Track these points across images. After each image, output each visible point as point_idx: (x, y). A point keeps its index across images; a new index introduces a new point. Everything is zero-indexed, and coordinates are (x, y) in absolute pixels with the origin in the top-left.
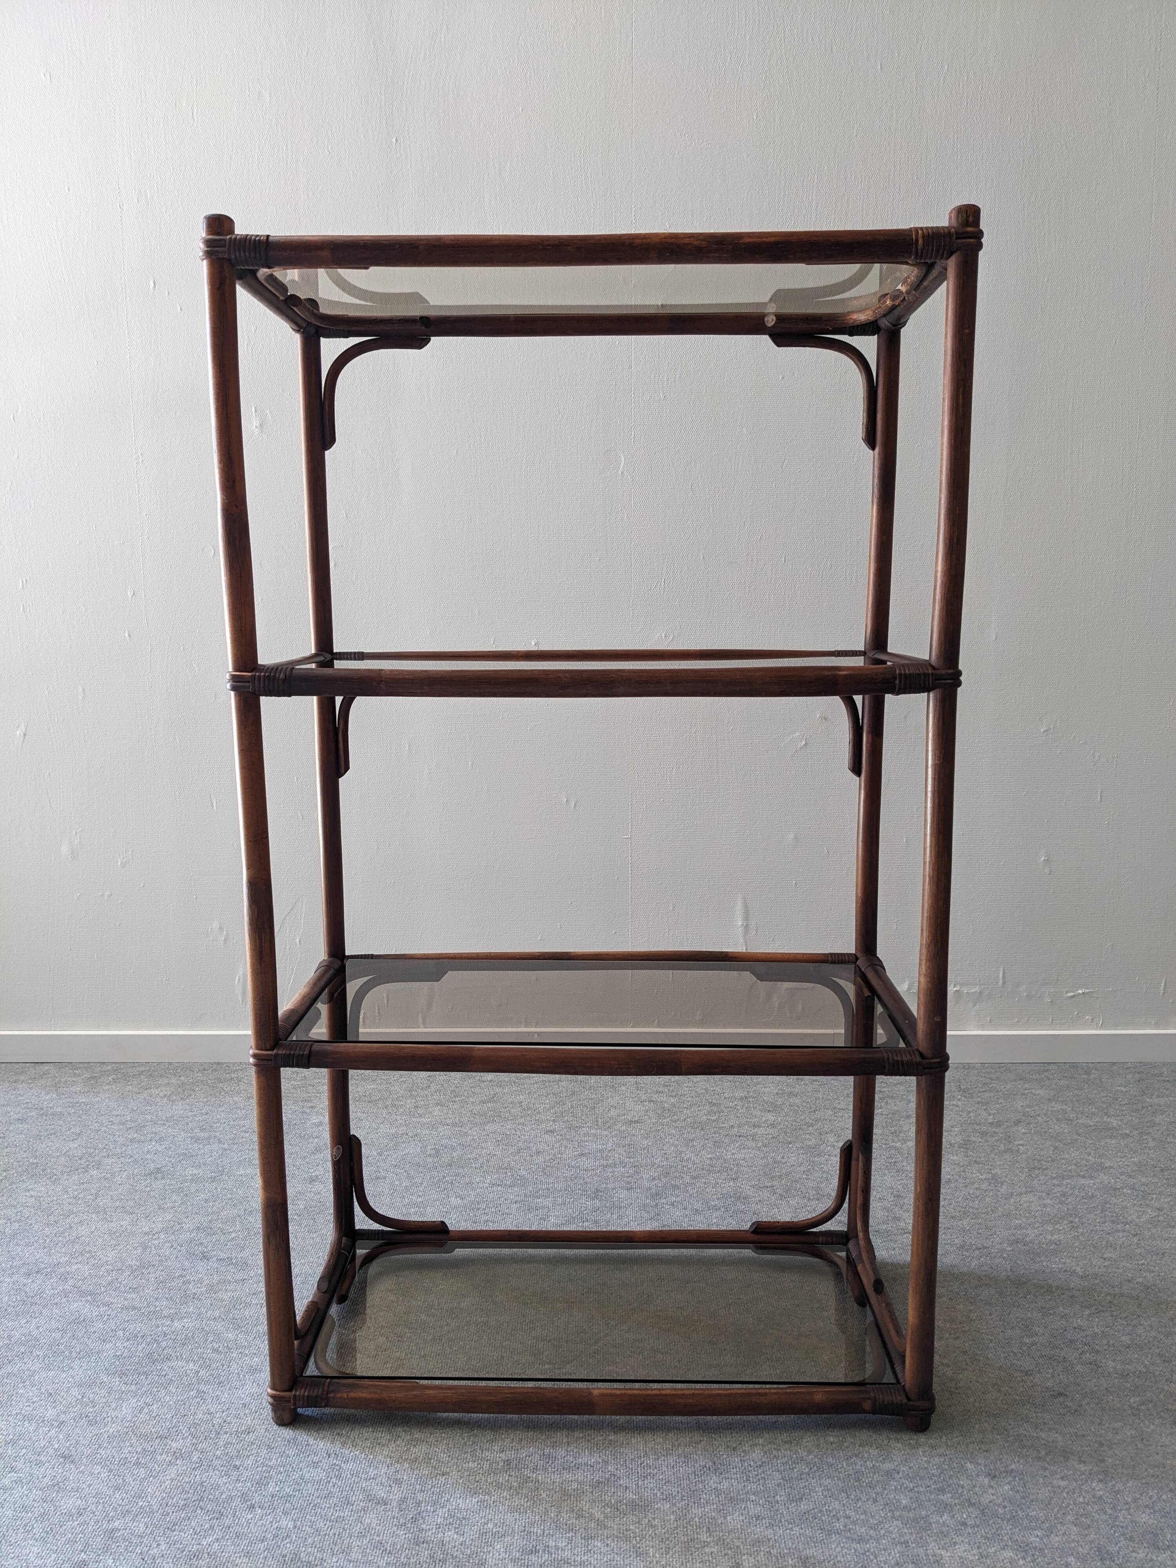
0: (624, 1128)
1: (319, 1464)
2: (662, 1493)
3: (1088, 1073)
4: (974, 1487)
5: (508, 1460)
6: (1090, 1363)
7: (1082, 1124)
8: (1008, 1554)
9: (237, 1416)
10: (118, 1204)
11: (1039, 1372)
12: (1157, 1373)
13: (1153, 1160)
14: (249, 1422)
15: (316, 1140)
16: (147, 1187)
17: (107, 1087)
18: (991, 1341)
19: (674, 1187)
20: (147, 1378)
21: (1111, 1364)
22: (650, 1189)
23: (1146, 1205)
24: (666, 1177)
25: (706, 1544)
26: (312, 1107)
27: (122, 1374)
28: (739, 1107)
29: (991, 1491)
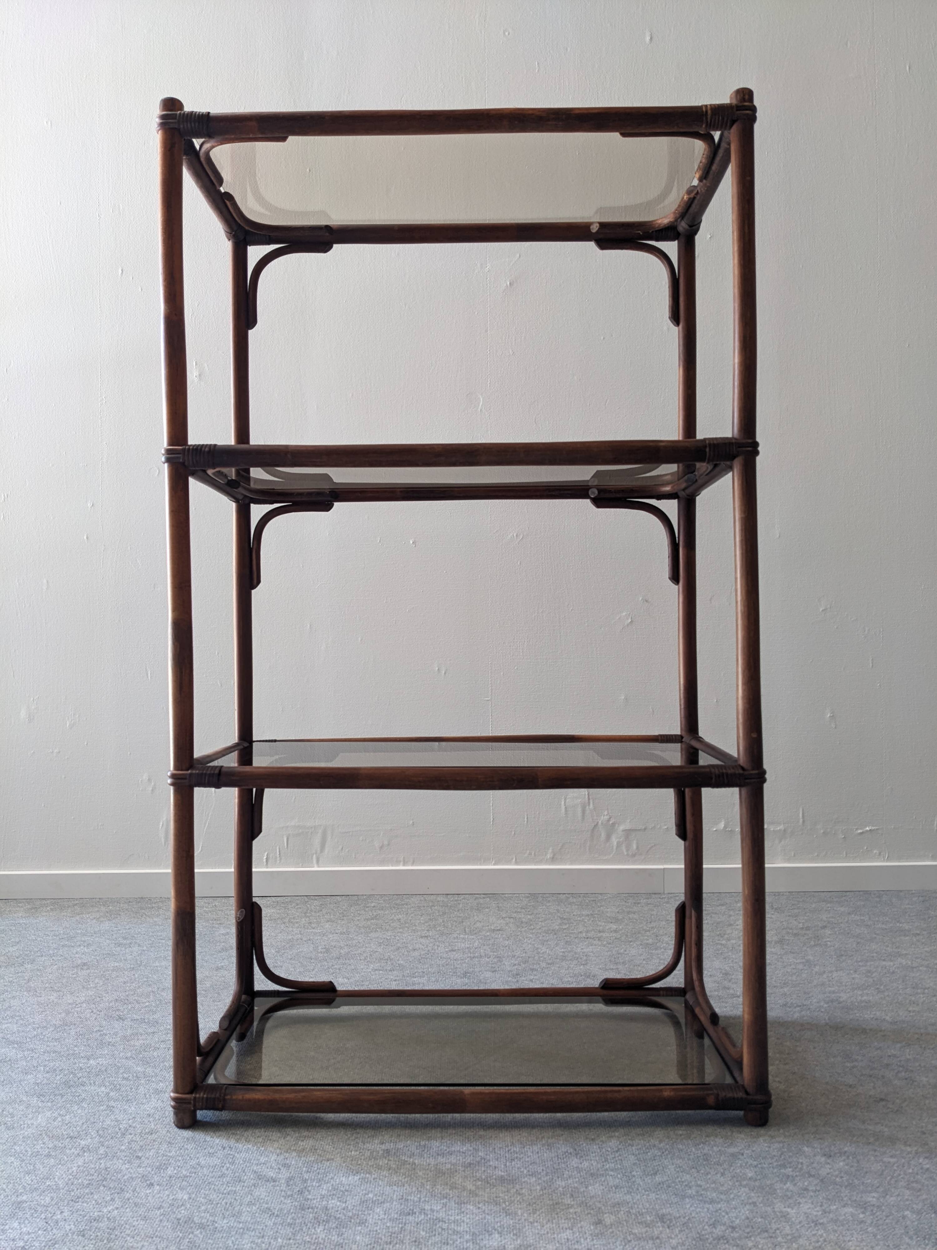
0: (488, 934)
1: (215, 1154)
2: (529, 1171)
3: (879, 897)
4: (813, 1163)
5: (387, 1150)
6: (906, 1079)
7: (879, 928)
8: (849, 1210)
9: (142, 1123)
10: (47, 985)
11: (861, 1085)
14: (153, 1126)
15: (223, 944)
17: (45, 914)
18: (817, 1065)
19: (532, 970)
20: (62, 1098)
21: (924, 1079)
22: (510, 971)
24: (524, 963)
25: (569, 1206)
26: (220, 924)
27: (40, 1096)
28: (586, 921)
29: (828, 1166)
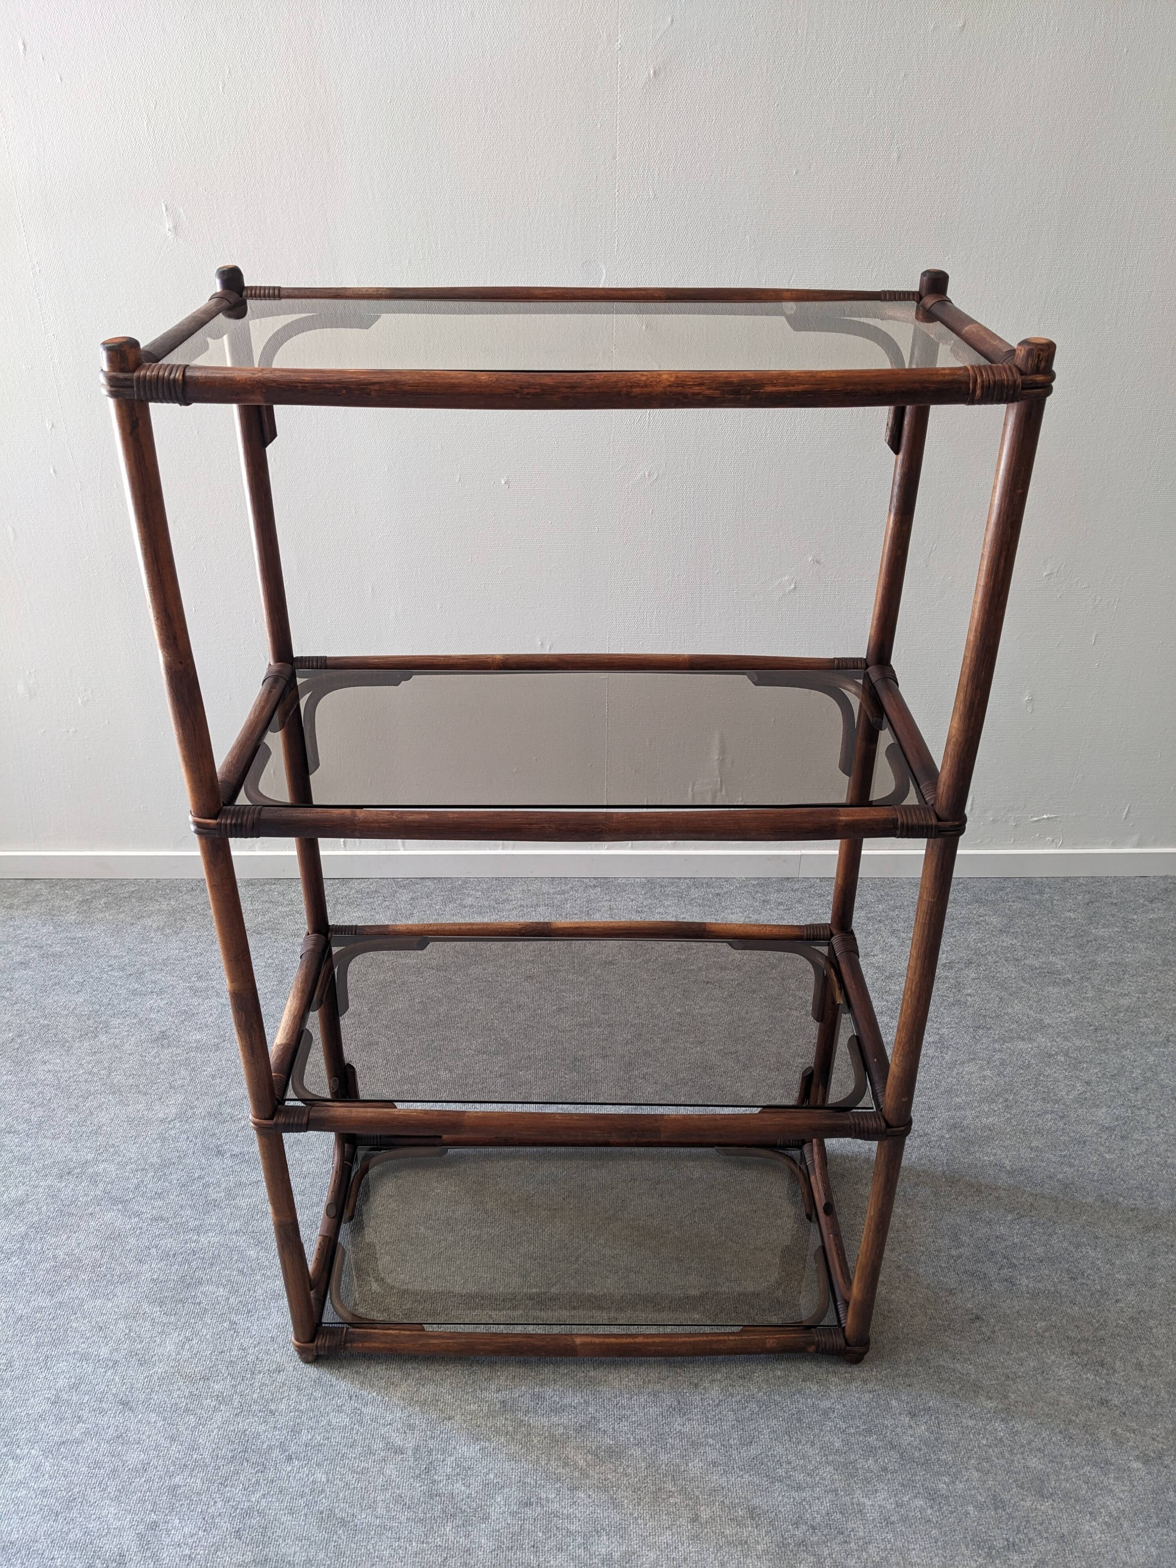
0: (598, 972)
1: (343, 1408)
2: (635, 1437)
3: (1041, 893)
4: (897, 1427)
5: (503, 1402)
6: (1006, 1280)
7: (1029, 966)
8: (919, 1502)
9: (267, 1352)
10: (131, 1081)
11: (962, 1291)
12: (1063, 1293)
13: (1088, 1015)
14: (279, 1359)
16: (155, 1058)
17: (100, 916)
18: (923, 1252)
19: (647, 1053)
20: (183, 1307)
21: (1025, 1281)
22: (623, 1056)
23: (1077, 1077)
24: (638, 1040)
27: (162, 1303)
29: (910, 1432)
